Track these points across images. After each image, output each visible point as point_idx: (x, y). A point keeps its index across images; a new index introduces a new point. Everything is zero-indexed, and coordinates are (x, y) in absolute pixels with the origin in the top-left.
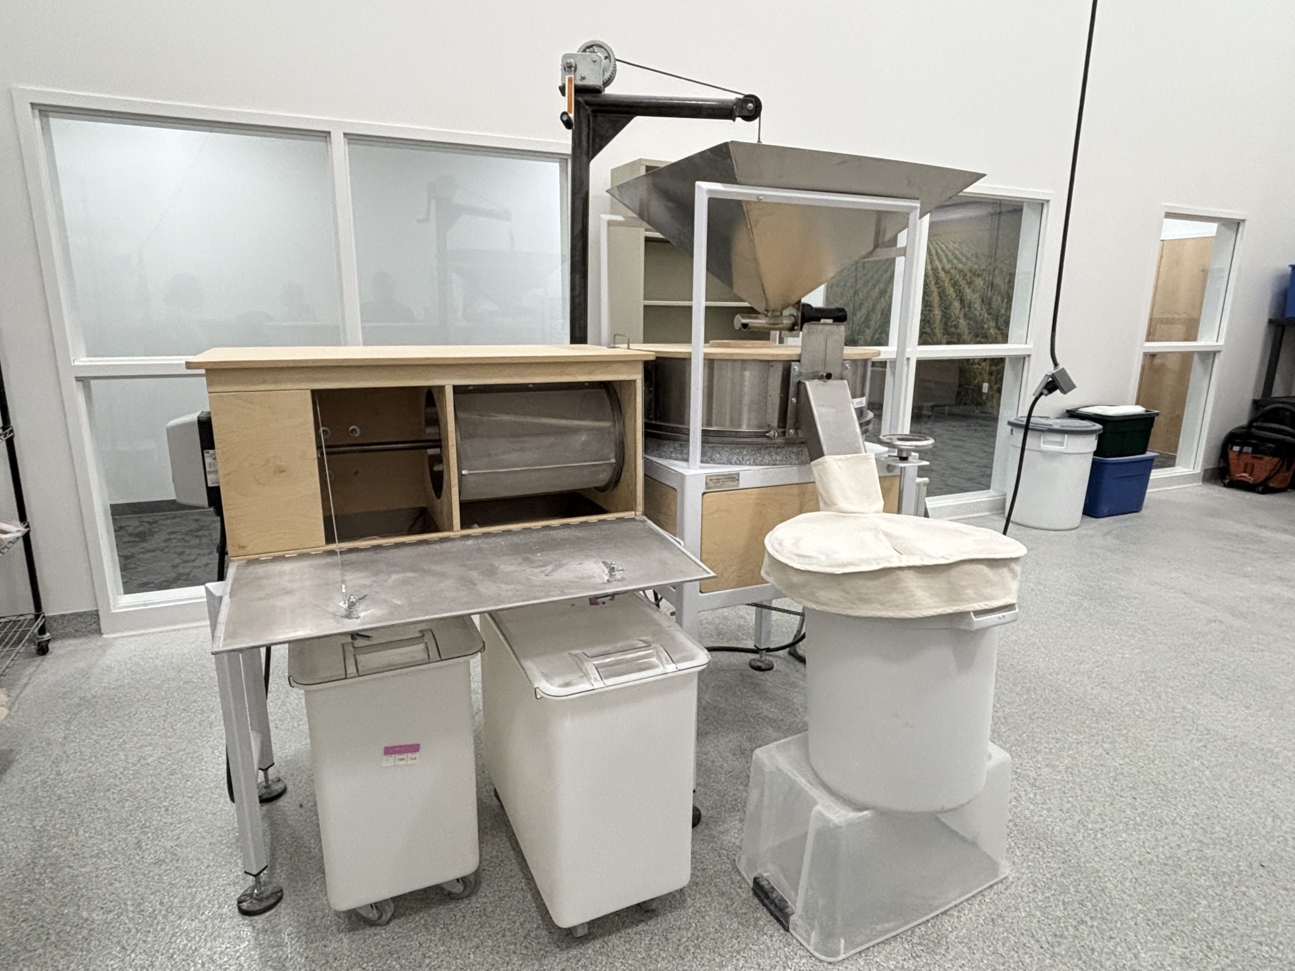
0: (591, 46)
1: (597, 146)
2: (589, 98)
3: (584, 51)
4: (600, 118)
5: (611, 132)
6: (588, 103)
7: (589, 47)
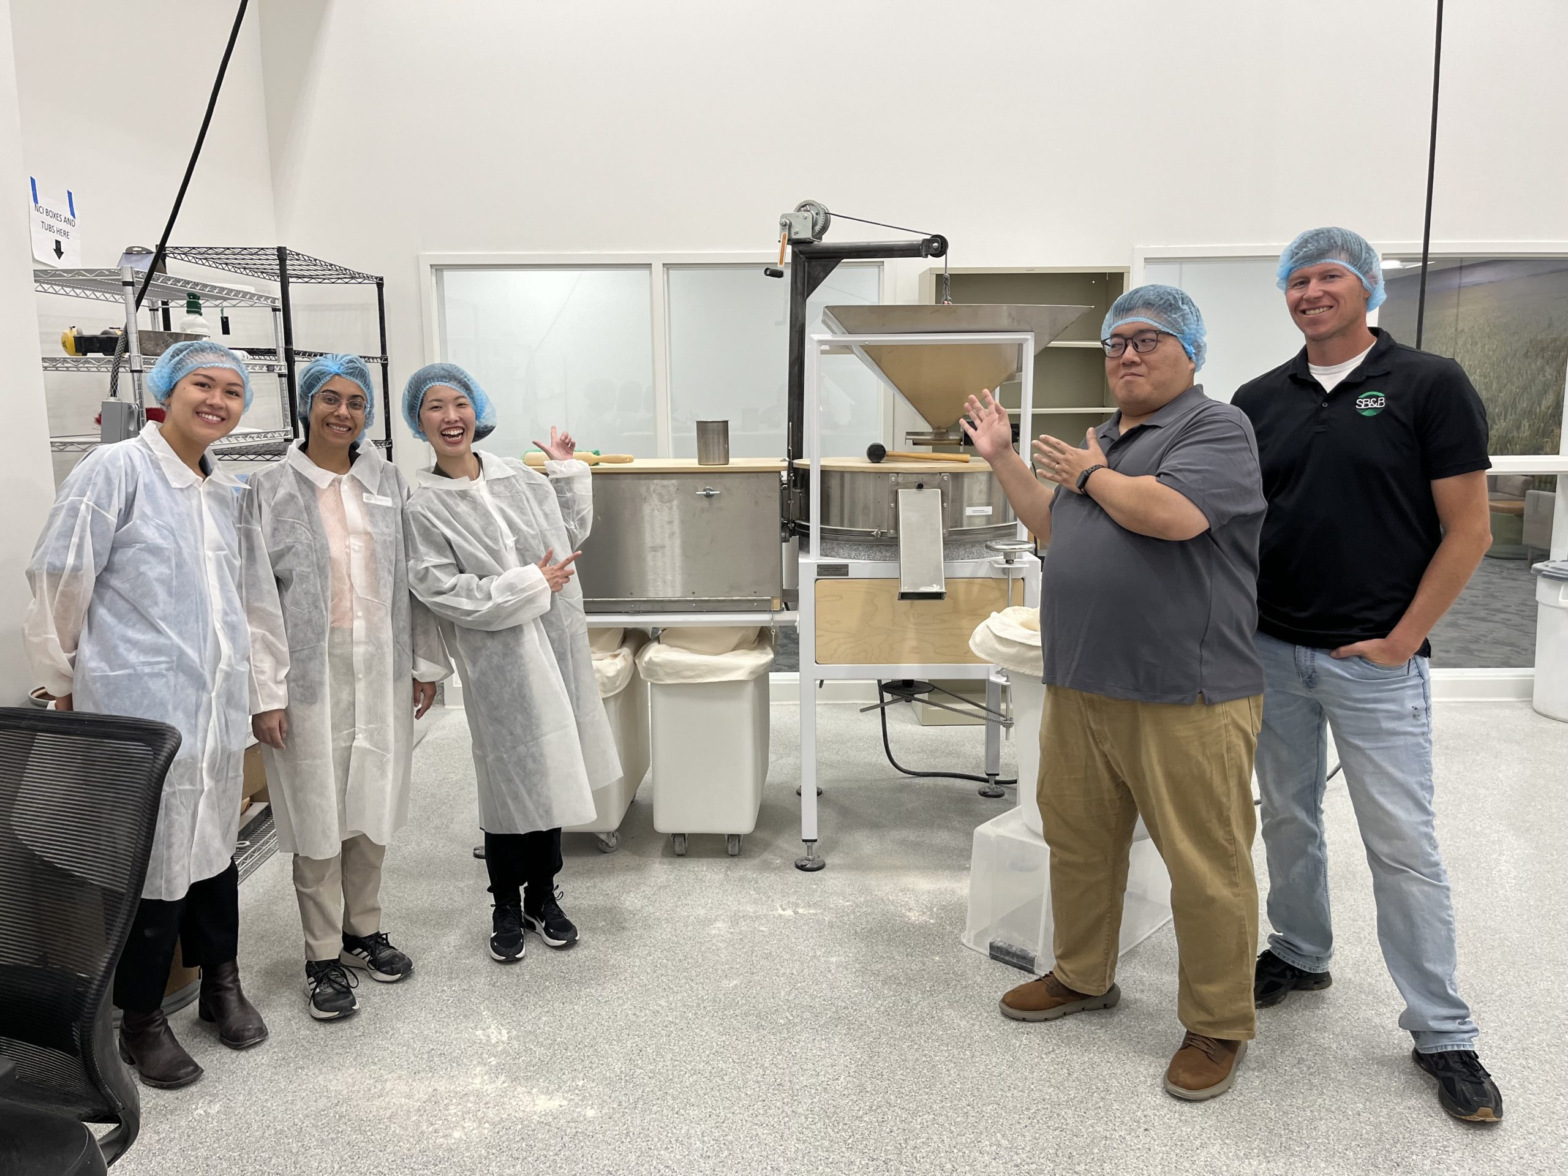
0: (805, 206)
1: (811, 288)
2: (802, 247)
3: (799, 210)
4: (814, 263)
5: (822, 275)
6: (801, 252)
7: (803, 206)
